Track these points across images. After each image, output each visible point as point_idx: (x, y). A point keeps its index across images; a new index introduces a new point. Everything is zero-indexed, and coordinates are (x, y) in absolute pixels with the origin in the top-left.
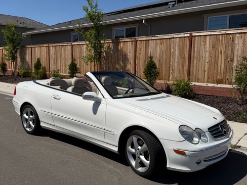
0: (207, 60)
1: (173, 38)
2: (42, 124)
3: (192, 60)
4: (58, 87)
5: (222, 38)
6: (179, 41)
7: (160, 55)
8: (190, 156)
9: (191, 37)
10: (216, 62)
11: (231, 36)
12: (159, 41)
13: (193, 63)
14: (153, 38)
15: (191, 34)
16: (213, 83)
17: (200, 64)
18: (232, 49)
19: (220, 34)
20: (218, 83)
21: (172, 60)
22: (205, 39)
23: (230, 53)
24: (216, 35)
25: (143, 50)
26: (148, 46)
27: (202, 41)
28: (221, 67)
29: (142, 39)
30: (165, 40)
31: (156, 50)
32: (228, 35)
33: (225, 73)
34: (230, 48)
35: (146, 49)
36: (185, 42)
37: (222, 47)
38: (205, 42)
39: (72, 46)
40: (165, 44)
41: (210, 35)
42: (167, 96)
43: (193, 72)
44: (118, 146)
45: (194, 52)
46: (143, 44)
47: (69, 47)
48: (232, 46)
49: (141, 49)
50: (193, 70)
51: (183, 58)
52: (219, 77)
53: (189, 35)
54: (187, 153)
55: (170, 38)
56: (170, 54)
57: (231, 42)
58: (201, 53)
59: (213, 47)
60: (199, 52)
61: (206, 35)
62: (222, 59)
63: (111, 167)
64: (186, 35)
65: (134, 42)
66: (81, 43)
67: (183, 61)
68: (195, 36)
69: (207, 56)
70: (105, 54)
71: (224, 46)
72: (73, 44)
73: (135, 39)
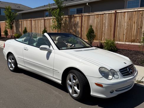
0: (125, 28)
1: (105, 14)
2: (18, 66)
3: (116, 28)
4: (27, 43)
5: (135, 13)
6: (108, 15)
7: (96, 25)
8: (106, 88)
9: (116, 13)
10: (131, 29)
11: (141, 12)
12: (96, 16)
13: (117, 29)
14: (92, 14)
15: (116, 11)
16: (129, 42)
17: (121, 30)
18: (141, 20)
19: (134, 11)
20: (132, 42)
21: (103, 28)
22: (125, 14)
23: (140, 23)
24: (132, 11)
25: (86, 22)
26: (90, 19)
27: (122, 15)
28: (134, 32)
29: (86, 15)
30: (100, 15)
31: (94, 21)
32: (139, 12)
33: (137, 36)
34: (140, 20)
35: (88, 21)
36: (112, 17)
37: (135, 19)
38: (124, 16)
40: (99, 17)
41: (127, 12)
42: (95, 49)
43: (117, 35)
44: (61, 80)
45: (117, 23)
46: (86, 17)
48: (141, 18)
49: (85, 21)
50: (117, 34)
51: (111, 26)
52: (132, 38)
53: (114, 12)
54: (104, 85)
55: (103, 14)
56: (102, 24)
57: (141, 16)
58: (122, 23)
59: (129, 19)
60: (120, 22)
61: (125, 12)
62: (135, 27)
63: (57, 93)
64: (113, 12)
65: (81, 17)
66: (49, 18)
67: (111, 29)
68: (118, 12)
69: (126, 25)
70: (63, 25)
71: (136, 18)
72: (45, 18)
73: (82, 15)
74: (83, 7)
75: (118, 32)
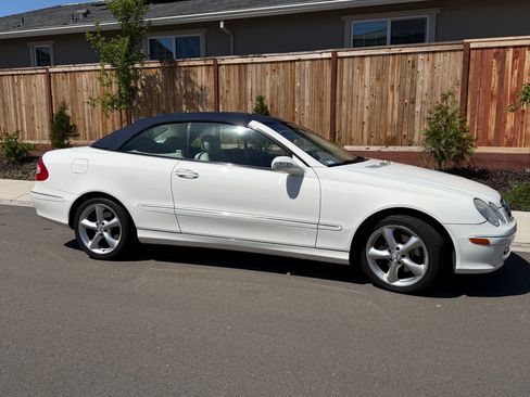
0: (367, 104)
1: (299, 60)
3: (338, 103)
5: (394, 61)
6: (312, 66)
7: (271, 95)
8: (496, 245)
9: (335, 60)
10: (384, 106)
11: (410, 58)
12: (268, 66)
13: (341, 109)
14: (256, 60)
15: (334, 54)
16: (379, 145)
17: (355, 110)
18: (412, 81)
19: (390, 55)
20: (388, 144)
21: (297, 105)
22: (362, 63)
23: (408, 87)
24: (383, 55)
25: (234, 85)
26: (246, 78)
27: (356, 66)
28: (393, 115)
29: (232, 61)
30: (281, 65)
31: (263, 83)
32: (405, 56)
33: (400, 125)
34: (409, 80)
35: (240, 82)
36: (322, 69)
37: (393, 77)
38: (362, 69)
39: (48, 75)
40: (281, 71)
41: (370, 56)
42: (383, 164)
43: (341, 127)
44: (349, 249)
45: (341, 89)
46: (234, 71)
47: (41, 80)
48: (413, 76)
49: (228, 82)
50: (341, 122)
51: (321, 100)
52: (389, 133)
53: (329, 55)
54: (492, 241)
55: (291, 61)
56: (293, 93)
57: (409, 69)
58: (355, 89)
59: (378, 79)
60: (351, 87)
61: (364, 56)
62: (394, 99)
64: (325, 55)
65: (211, 68)
67: (321, 107)
68: (343, 57)
69: (367, 91)
71: (397, 75)
73: (215, 61)
74: (200, 34)
75: (344, 118)
